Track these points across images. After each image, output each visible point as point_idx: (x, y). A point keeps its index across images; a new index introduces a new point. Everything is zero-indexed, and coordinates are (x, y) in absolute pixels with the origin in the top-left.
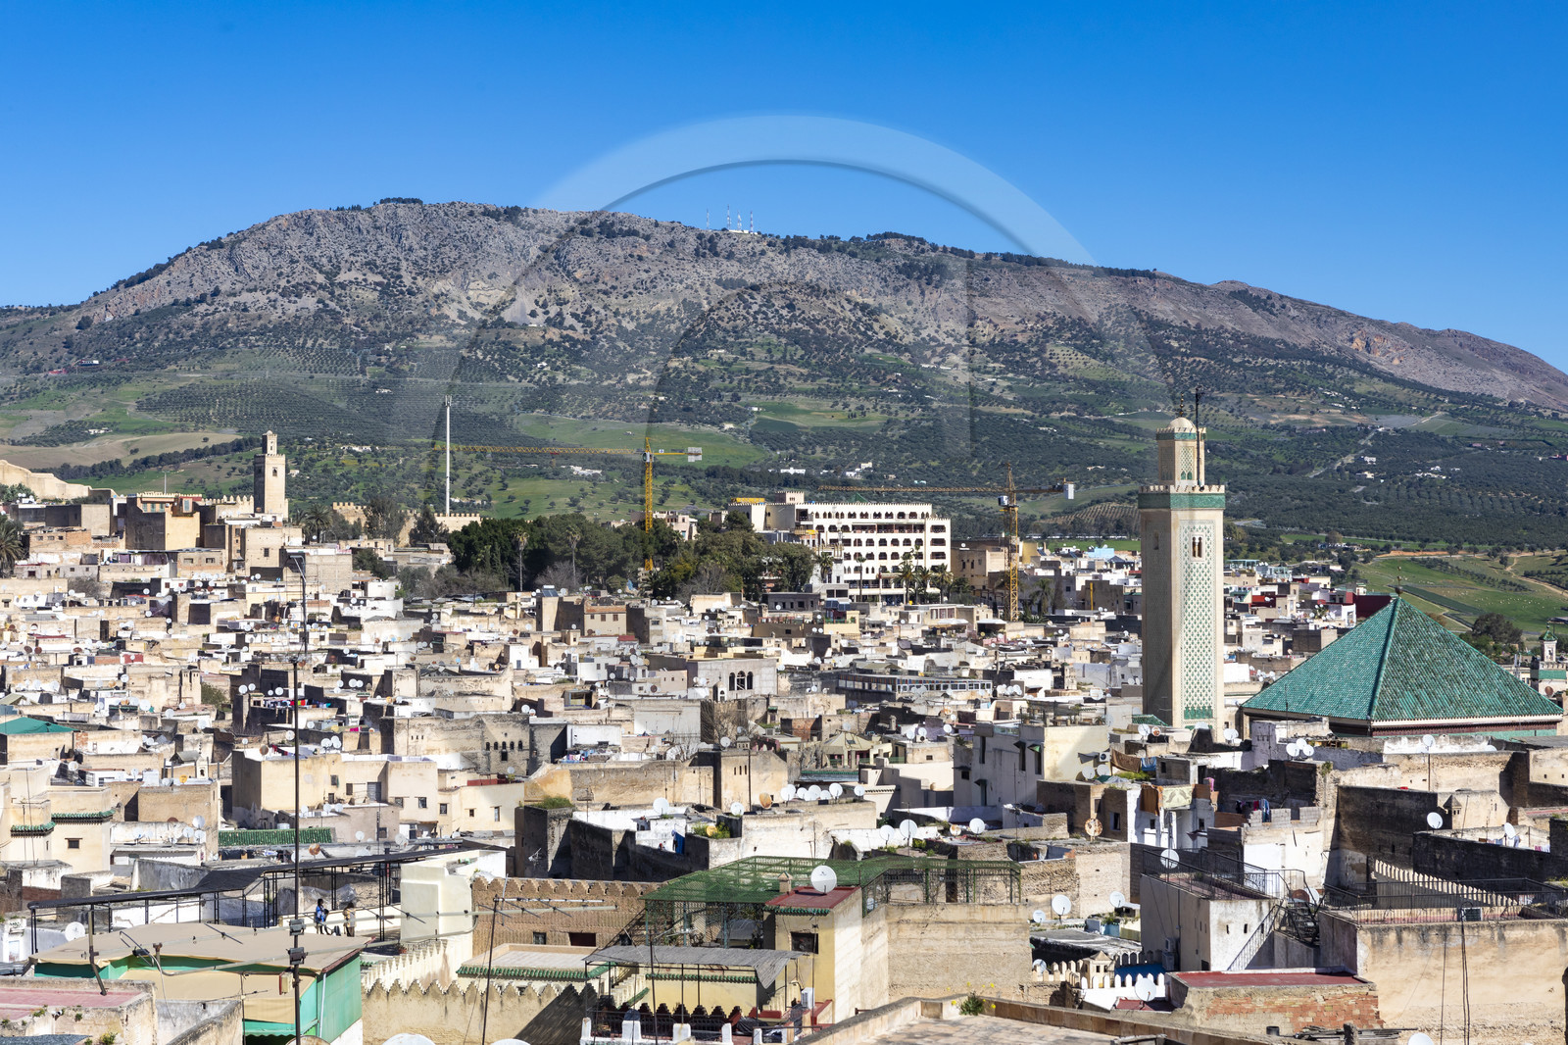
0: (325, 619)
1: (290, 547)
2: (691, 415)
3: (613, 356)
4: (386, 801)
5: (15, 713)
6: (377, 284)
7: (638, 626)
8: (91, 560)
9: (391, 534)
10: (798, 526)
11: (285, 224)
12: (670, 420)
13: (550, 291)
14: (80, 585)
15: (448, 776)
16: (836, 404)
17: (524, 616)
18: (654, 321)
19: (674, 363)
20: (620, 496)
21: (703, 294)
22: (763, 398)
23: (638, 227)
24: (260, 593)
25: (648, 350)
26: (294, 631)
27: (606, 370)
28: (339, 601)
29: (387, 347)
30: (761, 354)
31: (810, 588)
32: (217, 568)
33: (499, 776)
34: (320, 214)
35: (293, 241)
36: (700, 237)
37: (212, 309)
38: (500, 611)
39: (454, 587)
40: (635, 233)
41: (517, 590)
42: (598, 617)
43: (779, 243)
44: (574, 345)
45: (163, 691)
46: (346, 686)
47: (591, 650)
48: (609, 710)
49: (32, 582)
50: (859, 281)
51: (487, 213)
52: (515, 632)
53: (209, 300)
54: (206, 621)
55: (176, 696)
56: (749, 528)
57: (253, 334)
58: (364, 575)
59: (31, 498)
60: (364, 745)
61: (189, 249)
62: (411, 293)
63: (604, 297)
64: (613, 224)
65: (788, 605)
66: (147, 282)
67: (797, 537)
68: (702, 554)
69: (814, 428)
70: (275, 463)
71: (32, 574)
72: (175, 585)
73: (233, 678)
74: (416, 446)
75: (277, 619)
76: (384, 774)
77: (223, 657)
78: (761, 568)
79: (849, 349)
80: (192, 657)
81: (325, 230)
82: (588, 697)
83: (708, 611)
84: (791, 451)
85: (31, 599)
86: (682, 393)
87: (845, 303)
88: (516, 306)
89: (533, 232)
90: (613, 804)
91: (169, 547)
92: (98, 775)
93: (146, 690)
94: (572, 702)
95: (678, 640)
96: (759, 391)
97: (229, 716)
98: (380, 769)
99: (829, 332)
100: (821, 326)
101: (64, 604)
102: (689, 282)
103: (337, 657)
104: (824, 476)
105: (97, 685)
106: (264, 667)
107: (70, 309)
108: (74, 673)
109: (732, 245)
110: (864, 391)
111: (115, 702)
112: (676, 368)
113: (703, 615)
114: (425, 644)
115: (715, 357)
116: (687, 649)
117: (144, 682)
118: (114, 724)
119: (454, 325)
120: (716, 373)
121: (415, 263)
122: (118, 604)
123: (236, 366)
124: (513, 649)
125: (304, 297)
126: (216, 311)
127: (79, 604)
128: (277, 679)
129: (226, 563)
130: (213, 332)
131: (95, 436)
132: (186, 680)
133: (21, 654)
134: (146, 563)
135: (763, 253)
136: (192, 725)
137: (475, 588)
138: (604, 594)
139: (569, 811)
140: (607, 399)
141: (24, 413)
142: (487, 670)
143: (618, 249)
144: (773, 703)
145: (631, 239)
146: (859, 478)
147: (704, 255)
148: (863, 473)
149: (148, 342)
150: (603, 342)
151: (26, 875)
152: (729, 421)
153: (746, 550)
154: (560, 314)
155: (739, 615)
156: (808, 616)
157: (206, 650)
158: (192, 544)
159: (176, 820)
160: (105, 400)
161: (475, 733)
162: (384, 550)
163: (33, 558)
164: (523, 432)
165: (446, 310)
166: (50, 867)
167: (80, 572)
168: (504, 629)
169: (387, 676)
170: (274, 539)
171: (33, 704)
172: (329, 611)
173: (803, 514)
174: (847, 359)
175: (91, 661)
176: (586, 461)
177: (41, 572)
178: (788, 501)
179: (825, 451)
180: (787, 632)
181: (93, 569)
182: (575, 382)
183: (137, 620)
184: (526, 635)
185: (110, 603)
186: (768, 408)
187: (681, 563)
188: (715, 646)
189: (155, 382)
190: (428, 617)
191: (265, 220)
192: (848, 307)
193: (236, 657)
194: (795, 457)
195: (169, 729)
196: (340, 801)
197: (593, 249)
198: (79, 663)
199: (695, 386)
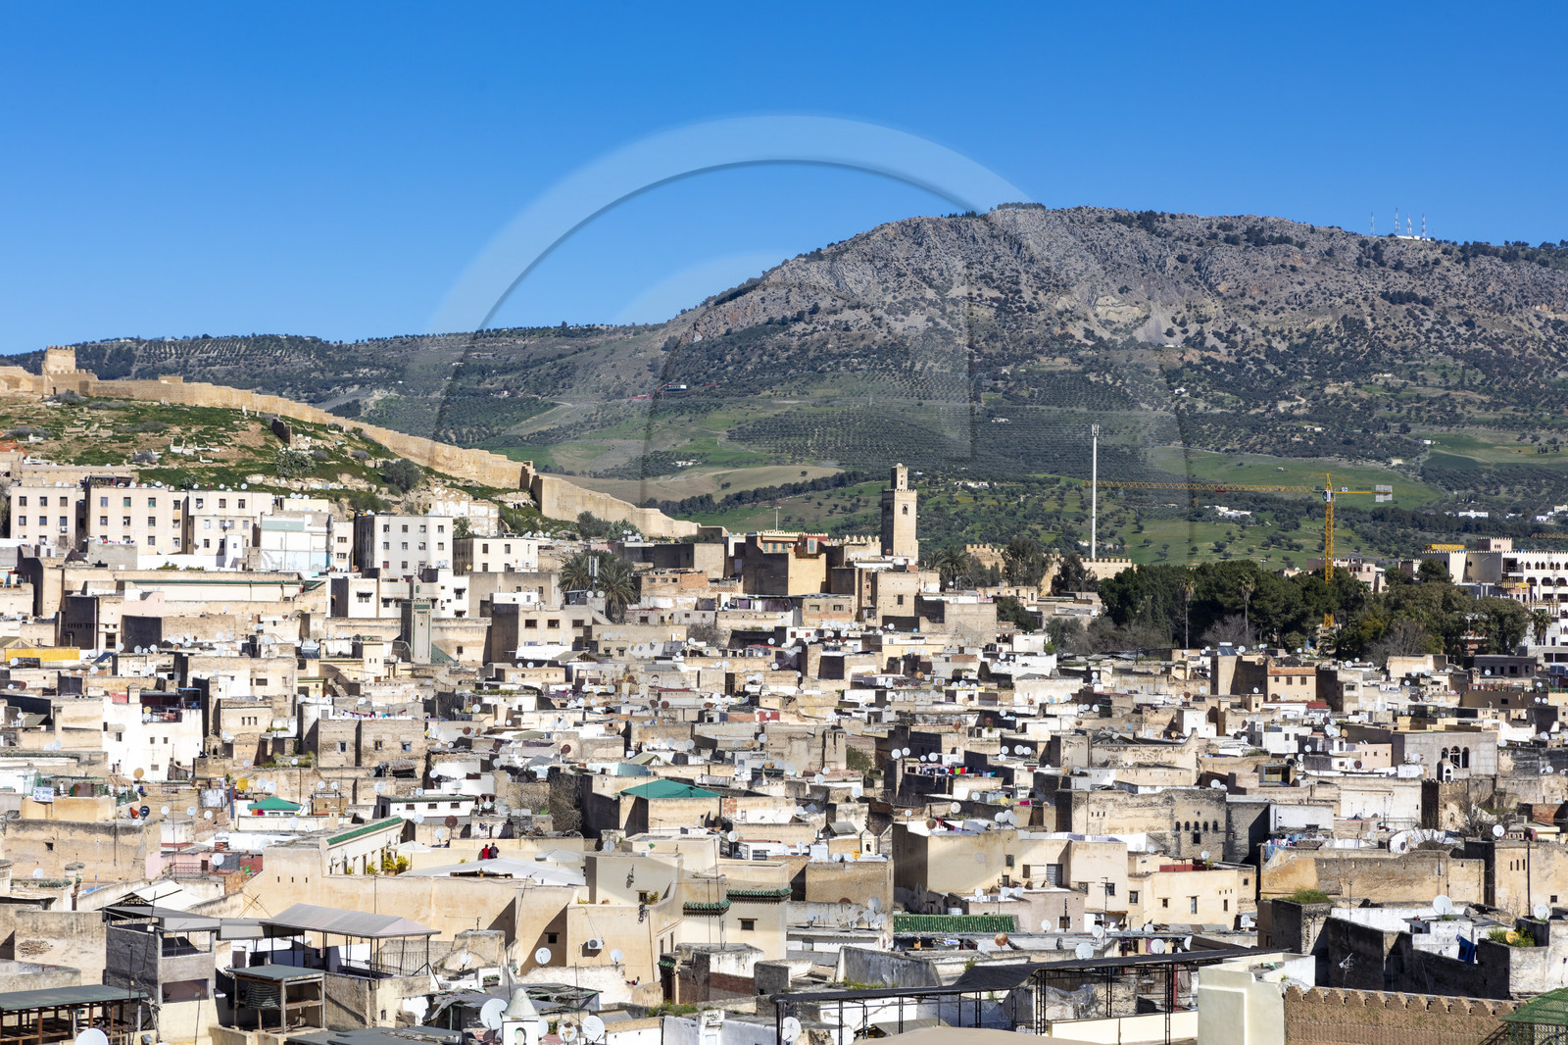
0: (973, 676)
1: (928, 594)
2: (1353, 448)
3: (1262, 380)
4: (1068, 887)
5: (648, 774)
6: (993, 300)
7: (1330, 692)
8: (708, 605)
9: (1031, 580)
10: (1505, 578)
11: (891, 233)
12: (1328, 454)
13: (1189, 307)
14: (696, 632)
15: (1139, 860)
16: (1524, 436)
17: (1194, 677)
18: (1309, 341)
19: (1331, 389)
20: (1273, 541)
21: (1366, 309)
22: (1437, 429)
23: (1290, 233)
24: (896, 645)
25: (1303, 374)
26: (939, 689)
27: (1252, 396)
28: (985, 656)
29: (1004, 370)
30: (1435, 379)
31: (1524, 650)
32: (845, 615)
33: (1195, 861)
34: (930, 221)
35: (900, 252)
36: (1363, 243)
37: (810, 328)
38: (1168, 670)
39: (1111, 642)
40: (1287, 240)
41: (1182, 647)
42: (1283, 680)
43: (1455, 250)
44: (1217, 369)
45: (804, 753)
46: (1011, 753)
47: (1276, 718)
48: (1312, 788)
49: (645, 628)
50: (1550, 294)
51: (1118, 219)
52: (1187, 695)
53: (807, 317)
54: (840, 676)
55: (818, 759)
56: (1447, 579)
57: (855, 356)
58: (1009, 627)
59: (638, 536)
60: (1036, 821)
61: (786, 262)
62: (1031, 309)
63: (1252, 313)
64: (1262, 230)
65: (1497, 670)
66: (739, 299)
67: (1504, 591)
68: (1394, 609)
69: (1498, 465)
70: (905, 499)
71: (644, 620)
72: (801, 634)
73: (879, 741)
74: (1039, 482)
75: (919, 675)
76: (1066, 854)
77: (865, 716)
78: (1463, 627)
79: (1539, 373)
80: (832, 718)
81: (935, 240)
82: (1285, 772)
83: (1409, 675)
84: (1471, 491)
85: (647, 647)
86: (1342, 424)
87: (1533, 320)
88: (1150, 323)
89: (1170, 240)
90: (1374, 900)
91: (793, 591)
92: (753, 847)
93: (786, 752)
94: (1267, 777)
95: (1378, 709)
96: (1432, 421)
97: (879, 784)
98: (1060, 849)
99: (1515, 353)
100: (1505, 346)
101: (684, 653)
102: (1350, 296)
103: (991, 719)
104: (1511, 520)
105: (734, 745)
106: (914, 729)
107: (655, 328)
108: (705, 731)
109: (1401, 253)
110: (1556, 422)
111: (757, 764)
112: (1335, 395)
113: (1403, 680)
114: (1087, 707)
115: (1381, 382)
116: (1390, 719)
117: (782, 743)
118: (758, 790)
119: (1081, 346)
120: (1382, 401)
121: (1036, 276)
122: (743, 655)
123: (837, 391)
124: (1188, 715)
125: (913, 314)
126: (815, 330)
127: (701, 654)
128: (930, 743)
129: (855, 611)
130: (811, 354)
131: (683, 468)
132: (829, 741)
133: (645, 709)
134: (767, 610)
135: (1437, 262)
136: (845, 793)
137: (1135, 644)
138: (1282, 653)
139: (1325, 907)
140: (1255, 429)
141: (606, 443)
142: (1161, 738)
143: (1267, 259)
144: (1501, 785)
145: (1283, 247)
146: (1552, 523)
147: (1368, 265)
148: (1556, 517)
149: (739, 364)
150: (1251, 365)
151: (713, 960)
152: (1397, 455)
153: (1447, 604)
154: (1200, 333)
155: (1445, 680)
156: (1527, 683)
157: (843, 708)
158: (816, 589)
159: (848, 901)
160: (693, 429)
161: (1163, 811)
162: (1029, 599)
163: (645, 602)
164: (1158, 467)
165: (1071, 329)
166: (741, 951)
167: (696, 618)
168: (1173, 691)
169: (1055, 742)
170: (908, 585)
171: (667, 764)
172: (975, 666)
173: (1512, 564)
174: (1537, 385)
175: (724, 718)
176: (1233, 501)
177: (654, 618)
178: (1493, 549)
179: (1511, 491)
180: (1504, 701)
181: (710, 615)
182: (1218, 411)
183: (766, 674)
184: (1199, 699)
185: (735, 654)
186: (1443, 441)
187: (1370, 619)
188: (1421, 717)
189: (748, 409)
190: (1087, 676)
191: (870, 229)
192: (1537, 324)
193: (877, 717)
194: (1476, 498)
195: (819, 797)
196: (1015, 885)
197: (1239, 259)
198: (711, 720)
199: (1357, 415)
